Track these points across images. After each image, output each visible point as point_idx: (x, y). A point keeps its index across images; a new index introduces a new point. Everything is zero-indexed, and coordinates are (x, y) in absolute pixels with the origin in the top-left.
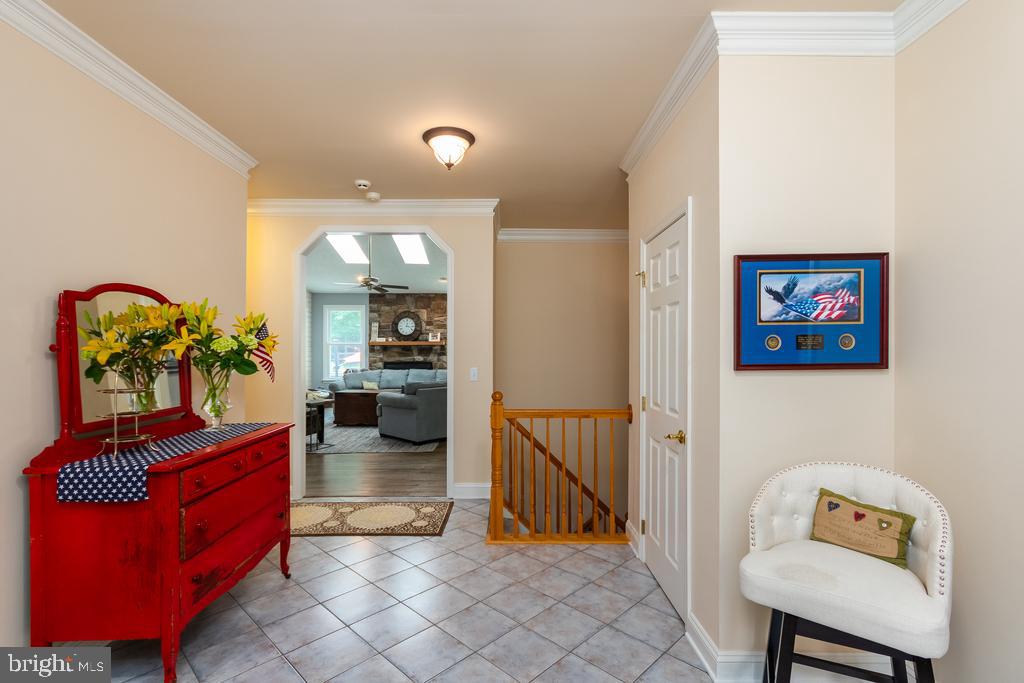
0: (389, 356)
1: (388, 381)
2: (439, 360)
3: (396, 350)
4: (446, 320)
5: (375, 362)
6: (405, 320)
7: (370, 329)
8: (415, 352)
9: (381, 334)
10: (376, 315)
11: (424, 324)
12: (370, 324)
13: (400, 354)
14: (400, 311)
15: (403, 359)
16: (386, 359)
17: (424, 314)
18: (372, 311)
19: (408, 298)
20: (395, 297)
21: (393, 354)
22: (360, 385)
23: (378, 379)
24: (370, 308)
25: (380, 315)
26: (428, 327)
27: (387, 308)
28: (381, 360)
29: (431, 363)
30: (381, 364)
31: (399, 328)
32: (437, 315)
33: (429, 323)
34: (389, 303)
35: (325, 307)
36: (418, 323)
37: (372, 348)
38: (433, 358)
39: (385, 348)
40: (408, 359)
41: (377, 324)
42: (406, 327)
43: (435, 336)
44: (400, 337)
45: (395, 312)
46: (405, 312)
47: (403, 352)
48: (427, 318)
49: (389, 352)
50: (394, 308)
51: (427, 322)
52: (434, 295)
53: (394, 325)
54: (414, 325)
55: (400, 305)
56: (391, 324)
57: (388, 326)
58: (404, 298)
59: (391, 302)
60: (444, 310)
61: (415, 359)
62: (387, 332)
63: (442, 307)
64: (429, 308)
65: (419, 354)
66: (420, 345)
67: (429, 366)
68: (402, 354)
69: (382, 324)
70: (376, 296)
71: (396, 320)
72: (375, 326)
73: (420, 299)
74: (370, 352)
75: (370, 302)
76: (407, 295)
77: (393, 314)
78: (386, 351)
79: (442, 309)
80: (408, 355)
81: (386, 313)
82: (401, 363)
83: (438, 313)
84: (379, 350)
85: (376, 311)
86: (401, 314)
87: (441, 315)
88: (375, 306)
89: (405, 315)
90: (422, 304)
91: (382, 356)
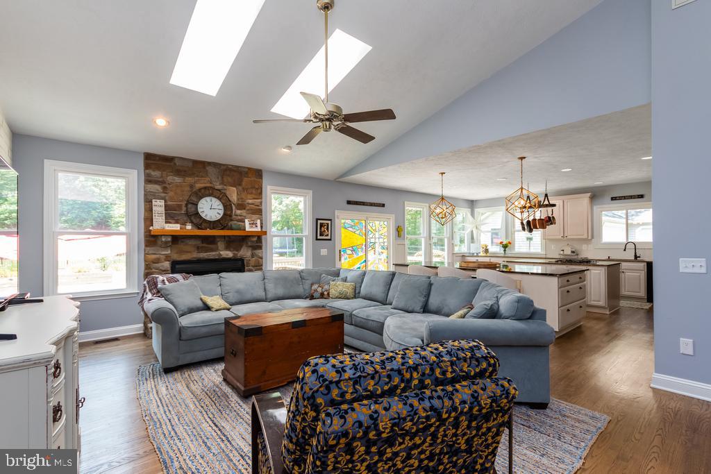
0: (181, 252)
2: (253, 256)
3: (192, 242)
4: (261, 203)
5: (157, 261)
6: (208, 199)
7: (149, 210)
8: (221, 245)
9: (170, 217)
10: (157, 188)
11: (234, 207)
12: (149, 202)
13: (199, 249)
14: (198, 186)
16: (176, 257)
17: (233, 193)
18: (149, 180)
19: (209, 169)
21: (187, 249)
24: (147, 175)
25: (165, 189)
26: (239, 212)
27: (178, 180)
28: (167, 258)
29: (242, 260)
30: (167, 265)
31: (200, 210)
32: (249, 196)
33: (241, 206)
34: (179, 172)
35: (48, 163)
36: (227, 206)
37: (152, 239)
38: (245, 253)
39: (176, 239)
40: (211, 255)
41: (162, 203)
42: (210, 209)
43: (253, 224)
44: (201, 223)
45: (192, 186)
46: (205, 188)
47: (204, 245)
48: (238, 199)
49: (181, 246)
50: (189, 180)
51: (238, 204)
52: (247, 170)
53: (190, 206)
54: (221, 207)
55: (197, 176)
56: (184, 203)
57: (180, 207)
58: (204, 168)
59: (185, 171)
60: (259, 191)
61: (221, 255)
62: (179, 215)
63: (257, 187)
64: (240, 185)
65: (227, 248)
66: (229, 236)
67: (240, 263)
68: (202, 247)
69: (169, 203)
70: (157, 158)
71: (194, 199)
72: (159, 206)
73: (228, 172)
74: (146, 246)
75: (147, 166)
76: (209, 164)
77: (188, 188)
78: (178, 244)
79: (257, 189)
80: (212, 250)
81: (177, 186)
82: (199, 261)
83: (252, 193)
84: (166, 242)
85: (159, 181)
86: (200, 190)
87: (256, 197)
88: (156, 174)
89: (207, 192)
90: (230, 179)
91: (169, 252)
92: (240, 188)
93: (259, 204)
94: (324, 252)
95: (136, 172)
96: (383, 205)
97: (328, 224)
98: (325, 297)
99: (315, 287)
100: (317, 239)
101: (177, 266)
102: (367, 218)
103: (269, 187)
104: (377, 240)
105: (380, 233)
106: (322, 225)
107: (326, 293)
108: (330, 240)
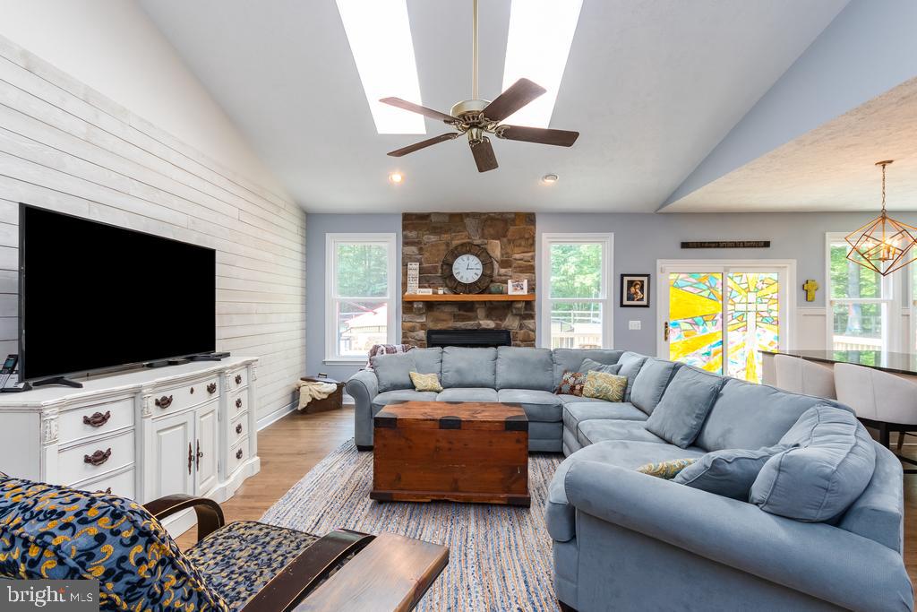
0: (437, 320)
1: (459, 371)
2: (521, 327)
3: (448, 309)
4: (533, 258)
5: (413, 329)
6: (465, 257)
7: (405, 274)
8: (481, 312)
9: (424, 282)
10: (414, 249)
11: (496, 265)
12: (405, 265)
13: (457, 318)
14: (456, 242)
15: (460, 325)
16: (431, 326)
17: (496, 248)
18: (406, 243)
19: (467, 221)
20: (447, 219)
21: (443, 316)
22: (406, 380)
23: (438, 369)
24: (405, 237)
25: (421, 250)
26: (503, 271)
27: (433, 238)
28: (423, 326)
29: (507, 332)
30: (422, 334)
31: (455, 272)
32: (516, 250)
33: (505, 263)
34: (436, 230)
35: (328, 236)
36: (487, 262)
37: (408, 306)
38: (511, 323)
39: (430, 305)
40: (469, 324)
41: (416, 266)
42: (467, 269)
43: (518, 286)
44: (456, 286)
45: (448, 245)
46: (462, 245)
47: (461, 312)
48: (502, 255)
49: (436, 314)
50: (446, 237)
51: (502, 261)
52: (513, 216)
53: (445, 267)
54: (480, 266)
55: (454, 232)
56: (439, 265)
57: (435, 268)
58: (462, 220)
59: (441, 228)
60: (530, 241)
61: (480, 325)
62: (434, 278)
63: (527, 236)
64: (504, 237)
65: (488, 316)
66: (490, 301)
67: (505, 336)
68: (459, 315)
69: (425, 265)
70: (414, 217)
71: (449, 258)
72: (414, 268)
73: (489, 222)
74: (404, 313)
75: (405, 227)
76: (468, 215)
77: (444, 247)
78: (433, 311)
79: (528, 239)
80: (469, 319)
81: (432, 245)
82: (456, 331)
83: (520, 246)
84: (419, 309)
85: (415, 242)
86: (456, 248)
87: (526, 250)
88: (412, 234)
89: (464, 250)
90: (492, 231)
91: (424, 320)
92: (505, 240)
93: (529, 259)
94: (635, 325)
95: (393, 235)
96: (767, 244)
97: (642, 282)
98: (575, 392)
99: (567, 376)
100: (622, 305)
101: (434, 336)
102: (727, 270)
103: (544, 235)
104: (751, 307)
105: (760, 294)
106: (631, 284)
107: (578, 387)
108: (647, 306)
